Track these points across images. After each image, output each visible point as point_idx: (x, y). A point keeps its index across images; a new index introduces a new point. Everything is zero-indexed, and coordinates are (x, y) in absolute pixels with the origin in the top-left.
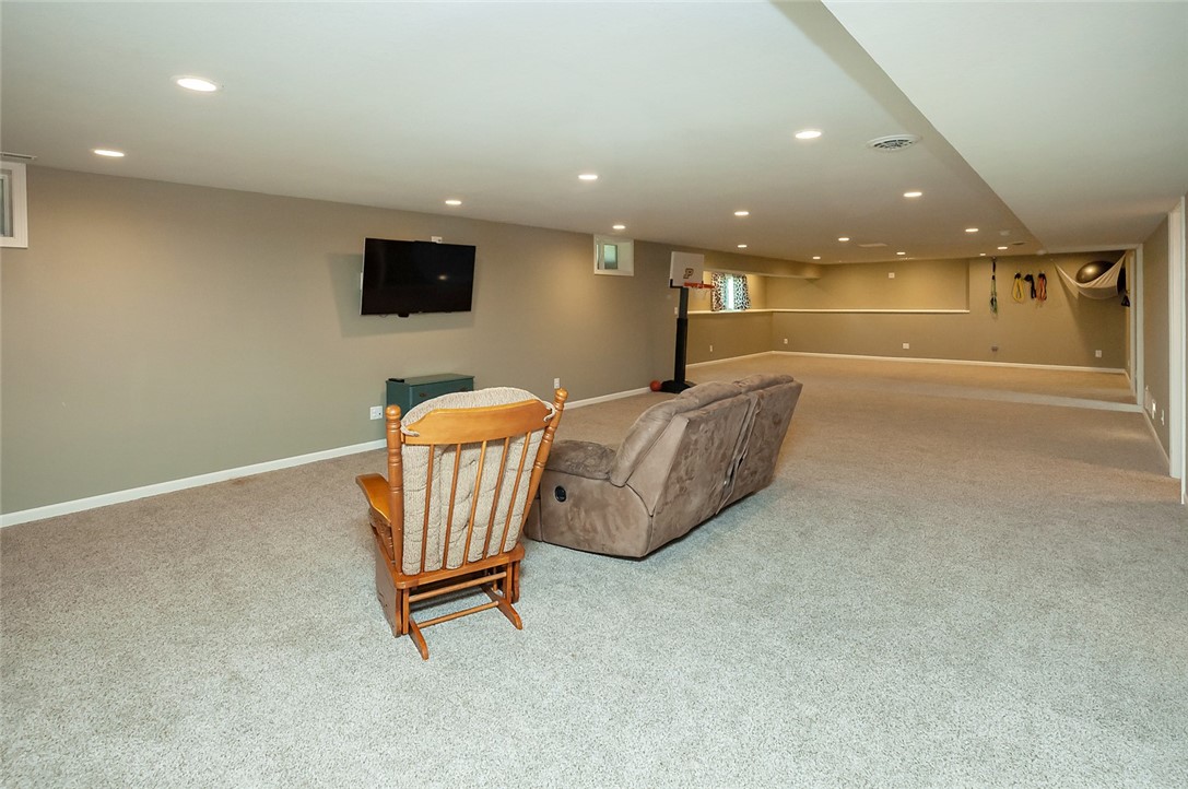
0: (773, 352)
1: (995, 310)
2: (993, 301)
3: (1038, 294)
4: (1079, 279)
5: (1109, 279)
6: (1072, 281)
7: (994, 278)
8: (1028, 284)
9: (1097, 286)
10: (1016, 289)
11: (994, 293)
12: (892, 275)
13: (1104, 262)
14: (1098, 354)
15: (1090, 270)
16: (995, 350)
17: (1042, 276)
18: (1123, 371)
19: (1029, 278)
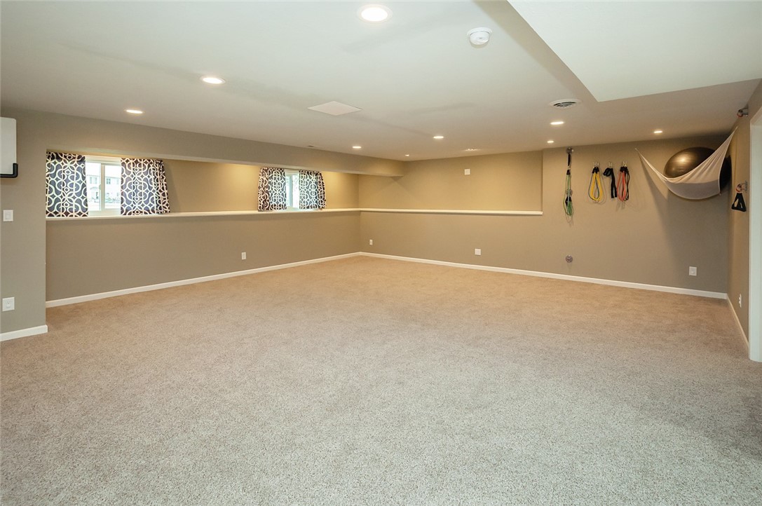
0: (361, 253)
1: (570, 212)
2: (568, 201)
3: (619, 192)
4: (670, 171)
5: (709, 171)
6: (659, 175)
7: (568, 173)
8: (608, 180)
9: (691, 181)
10: (593, 185)
11: (569, 192)
12: (467, 172)
13: (701, 148)
14: (693, 271)
15: (683, 160)
16: (569, 260)
17: (624, 170)
18: (724, 296)
19: (609, 172)
